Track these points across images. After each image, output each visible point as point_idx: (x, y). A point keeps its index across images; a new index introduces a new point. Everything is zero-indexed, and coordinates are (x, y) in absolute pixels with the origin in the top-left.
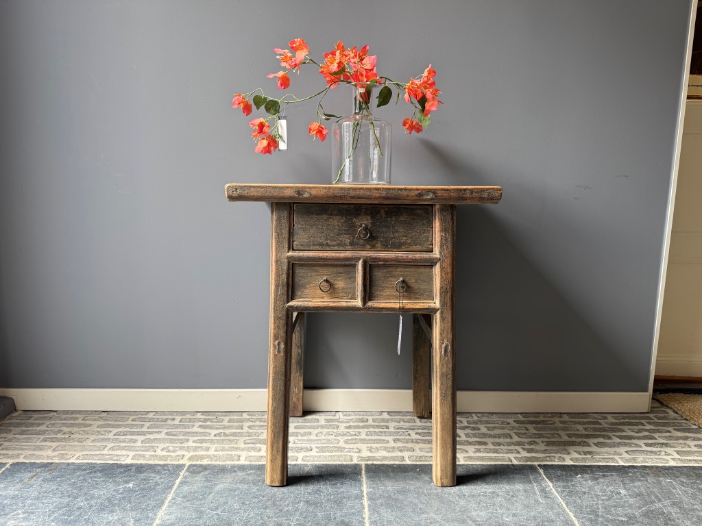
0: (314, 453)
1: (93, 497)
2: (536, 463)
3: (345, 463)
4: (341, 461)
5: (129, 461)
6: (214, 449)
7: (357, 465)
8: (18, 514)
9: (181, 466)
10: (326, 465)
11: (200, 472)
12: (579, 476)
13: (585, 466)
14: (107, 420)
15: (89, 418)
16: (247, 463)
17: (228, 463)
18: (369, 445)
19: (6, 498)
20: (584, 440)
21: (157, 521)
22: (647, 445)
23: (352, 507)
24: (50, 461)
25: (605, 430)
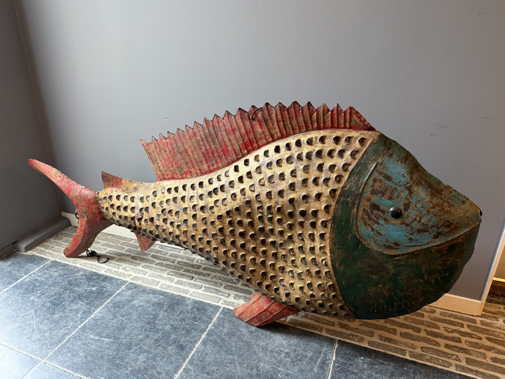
0: (200, 291)
1: (73, 292)
2: (338, 338)
3: (213, 303)
4: (212, 301)
5: (102, 272)
6: (148, 274)
7: (218, 306)
8: (38, 293)
9: (124, 282)
10: (201, 302)
11: (131, 289)
12: (362, 358)
13: (375, 350)
14: (108, 241)
15: (102, 237)
16: (159, 289)
17: (150, 286)
18: (237, 293)
19: (38, 282)
20: (396, 327)
21: (93, 316)
22: (447, 346)
23: (194, 337)
24: (68, 263)
25: (422, 323)
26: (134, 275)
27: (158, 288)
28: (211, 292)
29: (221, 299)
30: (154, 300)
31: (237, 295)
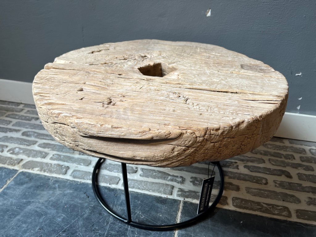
26: (26, 159)
27: (68, 177)
28: (154, 177)
29: (173, 187)
30: (64, 200)
31: (196, 178)
